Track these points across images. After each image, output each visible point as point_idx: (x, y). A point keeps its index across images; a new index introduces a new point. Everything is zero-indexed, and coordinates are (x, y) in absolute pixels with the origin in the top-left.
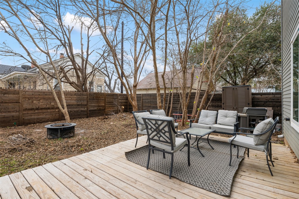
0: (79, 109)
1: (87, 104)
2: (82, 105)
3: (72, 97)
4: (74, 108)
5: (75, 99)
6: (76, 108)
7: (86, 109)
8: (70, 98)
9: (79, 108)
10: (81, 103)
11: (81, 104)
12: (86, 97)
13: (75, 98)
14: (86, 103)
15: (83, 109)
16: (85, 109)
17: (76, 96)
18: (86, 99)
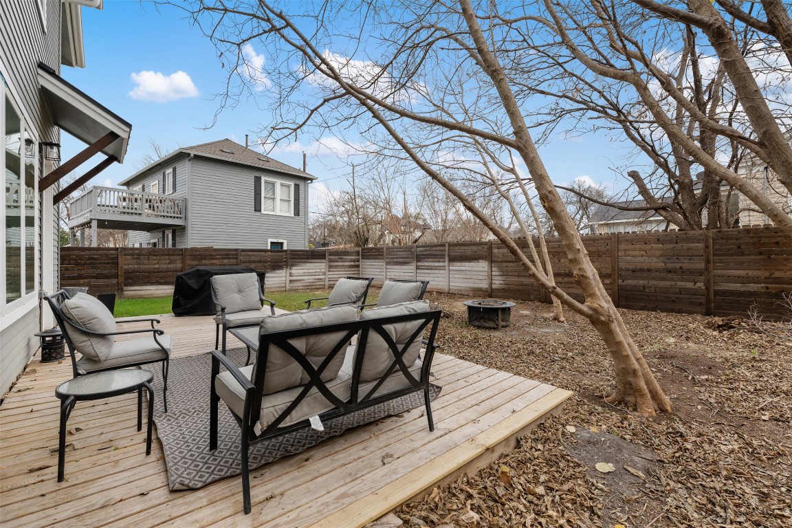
0: (673, 283)
1: (707, 269)
2: (683, 273)
3: (648, 247)
4: (654, 279)
5: (658, 253)
6: (663, 279)
7: (700, 285)
8: (641, 250)
9: (672, 280)
10: (678, 266)
11: (681, 268)
12: (701, 245)
13: (658, 249)
14: (701, 266)
15: (689, 285)
16: (698, 284)
17: (661, 245)
18: (702, 252)
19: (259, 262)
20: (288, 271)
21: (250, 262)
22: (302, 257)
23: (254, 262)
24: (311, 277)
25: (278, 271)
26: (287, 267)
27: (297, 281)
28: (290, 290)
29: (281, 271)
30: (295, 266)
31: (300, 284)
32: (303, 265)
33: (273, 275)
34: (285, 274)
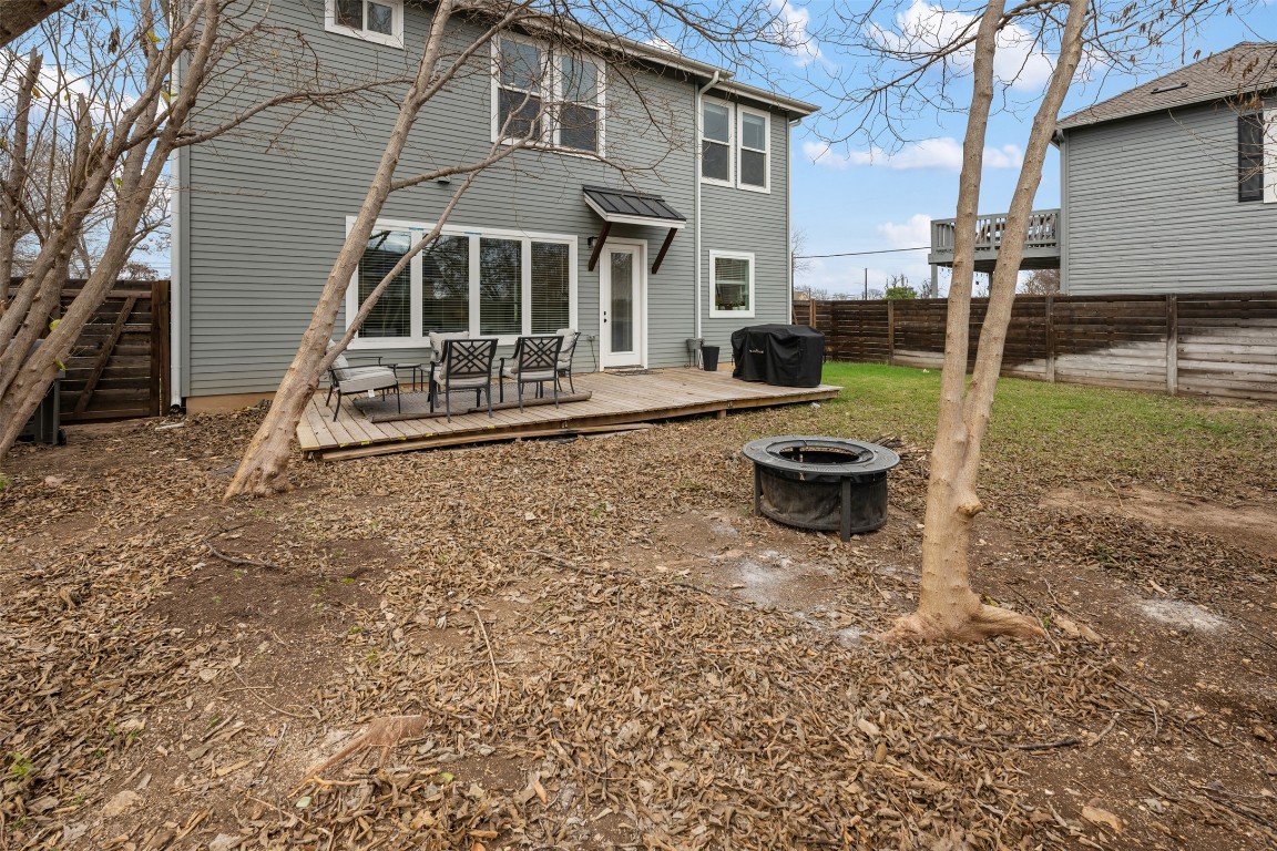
19: (1093, 322)
20: (1174, 347)
21: (1072, 322)
22: (1220, 312)
23: (1080, 322)
24: (1259, 368)
25: (1142, 345)
26: (1169, 337)
27: (1204, 372)
28: (1179, 393)
29: (1153, 345)
30: (1199, 334)
31: (1217, 383)
32: (1229, 332)
33: (1131, 352)
34: (1163, 353)
